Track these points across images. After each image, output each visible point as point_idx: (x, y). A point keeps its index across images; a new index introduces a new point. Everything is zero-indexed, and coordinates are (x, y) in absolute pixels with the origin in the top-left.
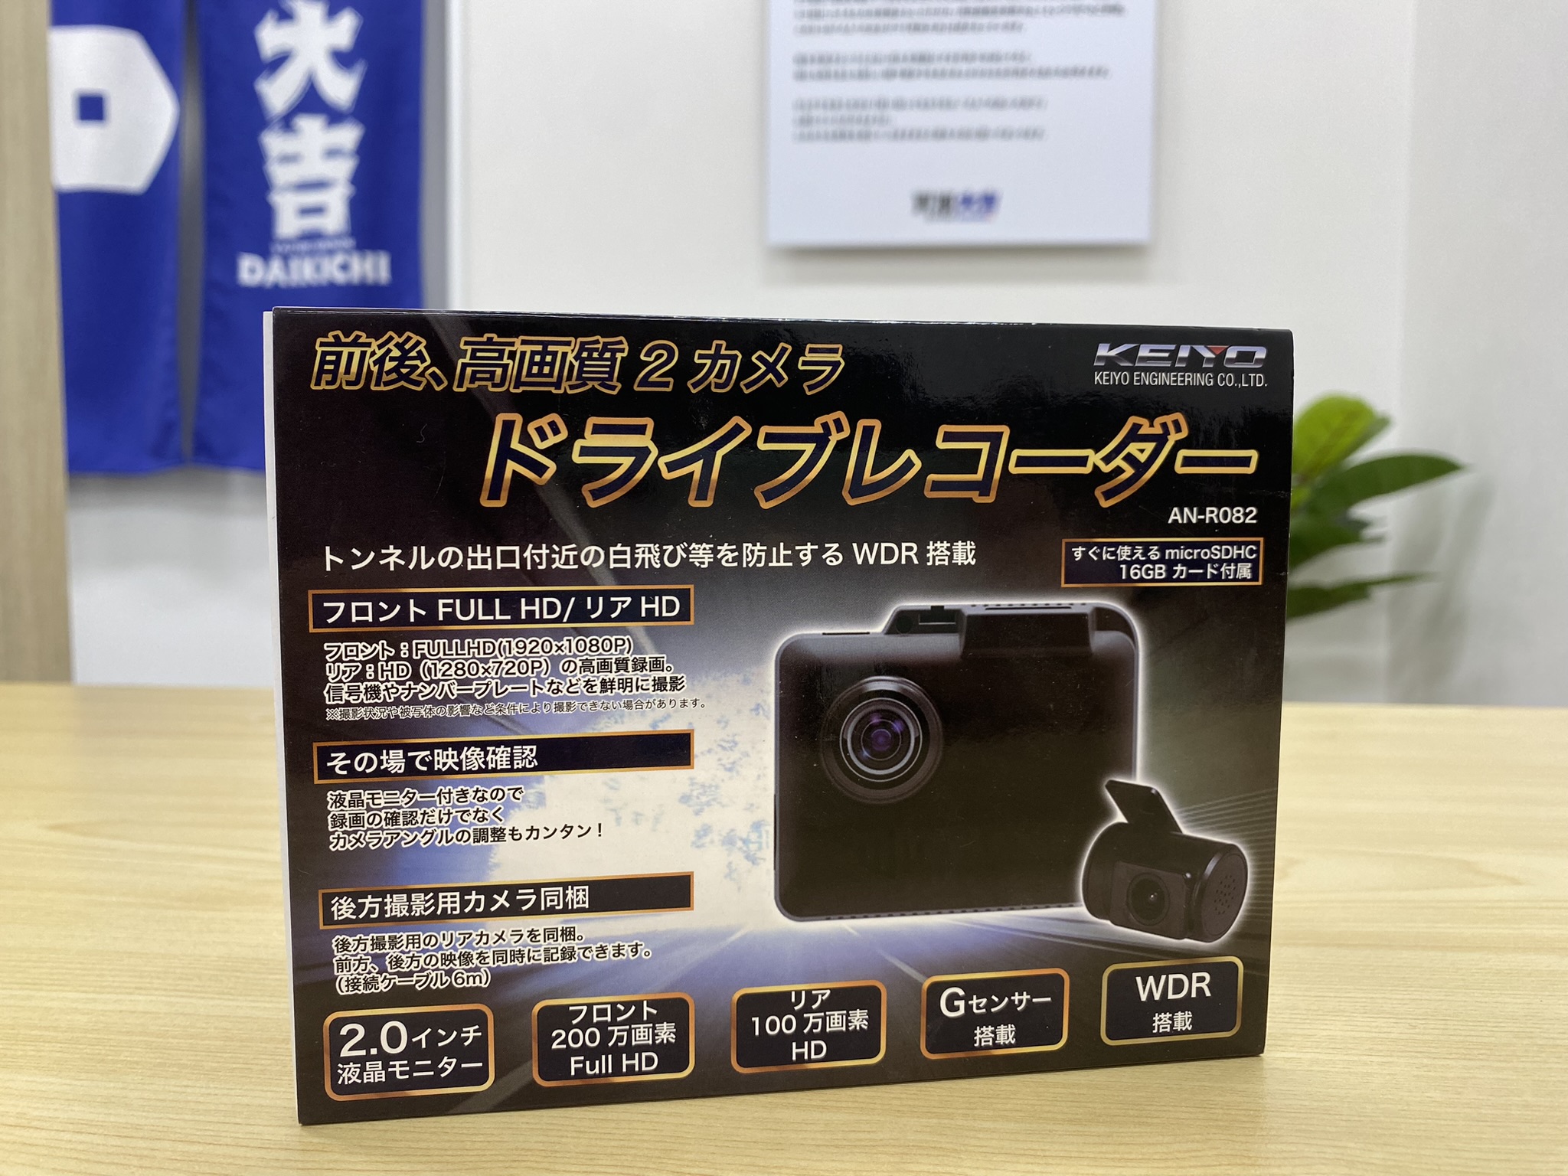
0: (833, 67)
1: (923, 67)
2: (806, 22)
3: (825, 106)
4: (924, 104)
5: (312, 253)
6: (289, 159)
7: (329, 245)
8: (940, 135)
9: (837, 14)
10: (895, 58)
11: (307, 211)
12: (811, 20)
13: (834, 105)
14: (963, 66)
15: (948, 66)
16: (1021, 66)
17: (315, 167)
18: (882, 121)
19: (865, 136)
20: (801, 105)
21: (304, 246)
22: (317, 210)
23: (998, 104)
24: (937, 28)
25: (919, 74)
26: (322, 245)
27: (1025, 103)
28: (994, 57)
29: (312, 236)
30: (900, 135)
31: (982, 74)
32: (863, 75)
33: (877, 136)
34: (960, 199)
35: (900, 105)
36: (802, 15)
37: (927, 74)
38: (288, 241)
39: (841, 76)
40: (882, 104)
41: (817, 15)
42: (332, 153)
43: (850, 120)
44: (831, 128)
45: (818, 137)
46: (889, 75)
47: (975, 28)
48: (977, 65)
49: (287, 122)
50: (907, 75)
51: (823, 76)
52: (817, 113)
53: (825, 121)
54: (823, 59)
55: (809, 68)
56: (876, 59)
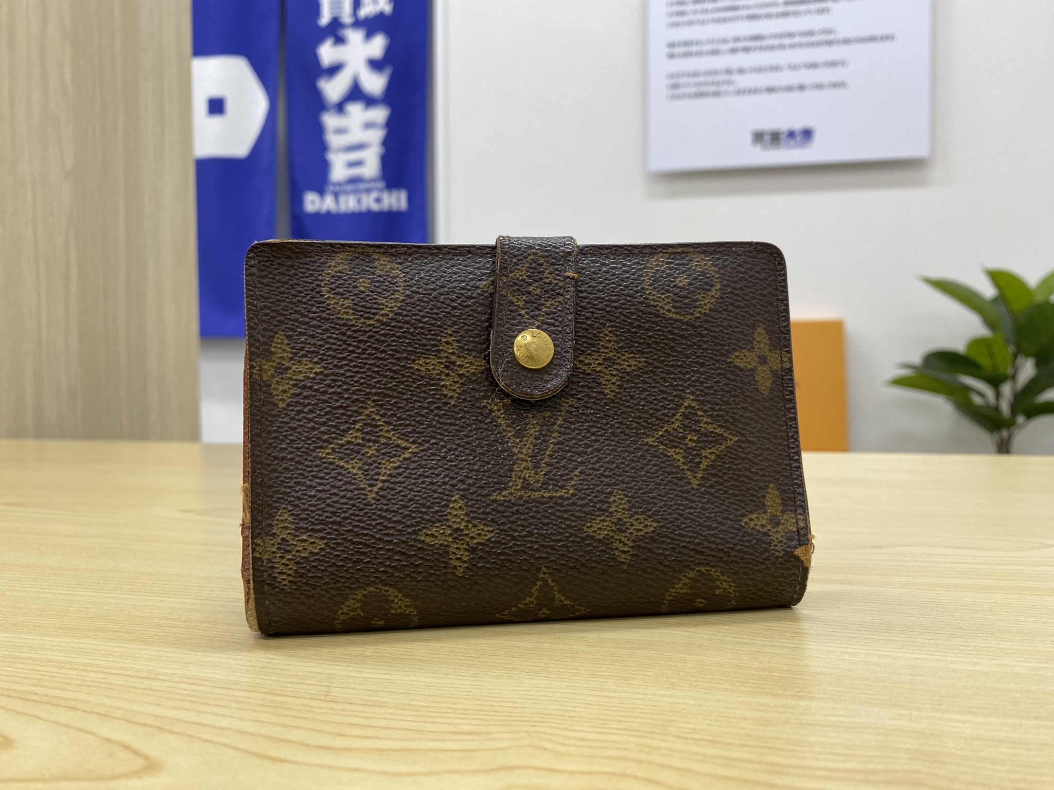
0: (694, 48)
1: (758, 43)
2: (675, 19)
3: (688, 75)
4: (759, 70)
5: (355, 192)
6: (341, 131)
7: (367, 186)
8: (770, 90)
9: (695, 12)
10: (737, 39)
11: (352, 164)
12: (678, 19)
13: (695, 74)
14: (787, 41)
15: (776, 42)
16: (831, 37)
17: (357, 135)
18: (729, 83)
19: (717, 94)
20: (671, 76)
21: (349, 187)
22: (358, 163)
23: (814, 66)
24: (769, 16)
25: (755, 49)
26: (362, 186)
27: (833, 64)
28: (811, 33)
29: (355, 180)
30: (740, 92)
31: (801, 45)
32: (715, 52)
33: (727, 93)
34: (786, 133)
35: (741, 71)
36: (671, 14)
37: (761, 48)
38: (339, 184)
39: (699, 54)
40: (728, 71)
41: (681, 13)
42: (368, 126)
43: (707, 84)
44: (693, 90)
45: (684, 96)
46: (733, 51)
47: (796, 14)
48: (797, 40)
49: (340, 108)
50: (746, 50)
51: (687, 55)
52: (682, 80)
53: (689, 85)
54: (686, 44)
55: (677, 50)
56: (724, 41)
